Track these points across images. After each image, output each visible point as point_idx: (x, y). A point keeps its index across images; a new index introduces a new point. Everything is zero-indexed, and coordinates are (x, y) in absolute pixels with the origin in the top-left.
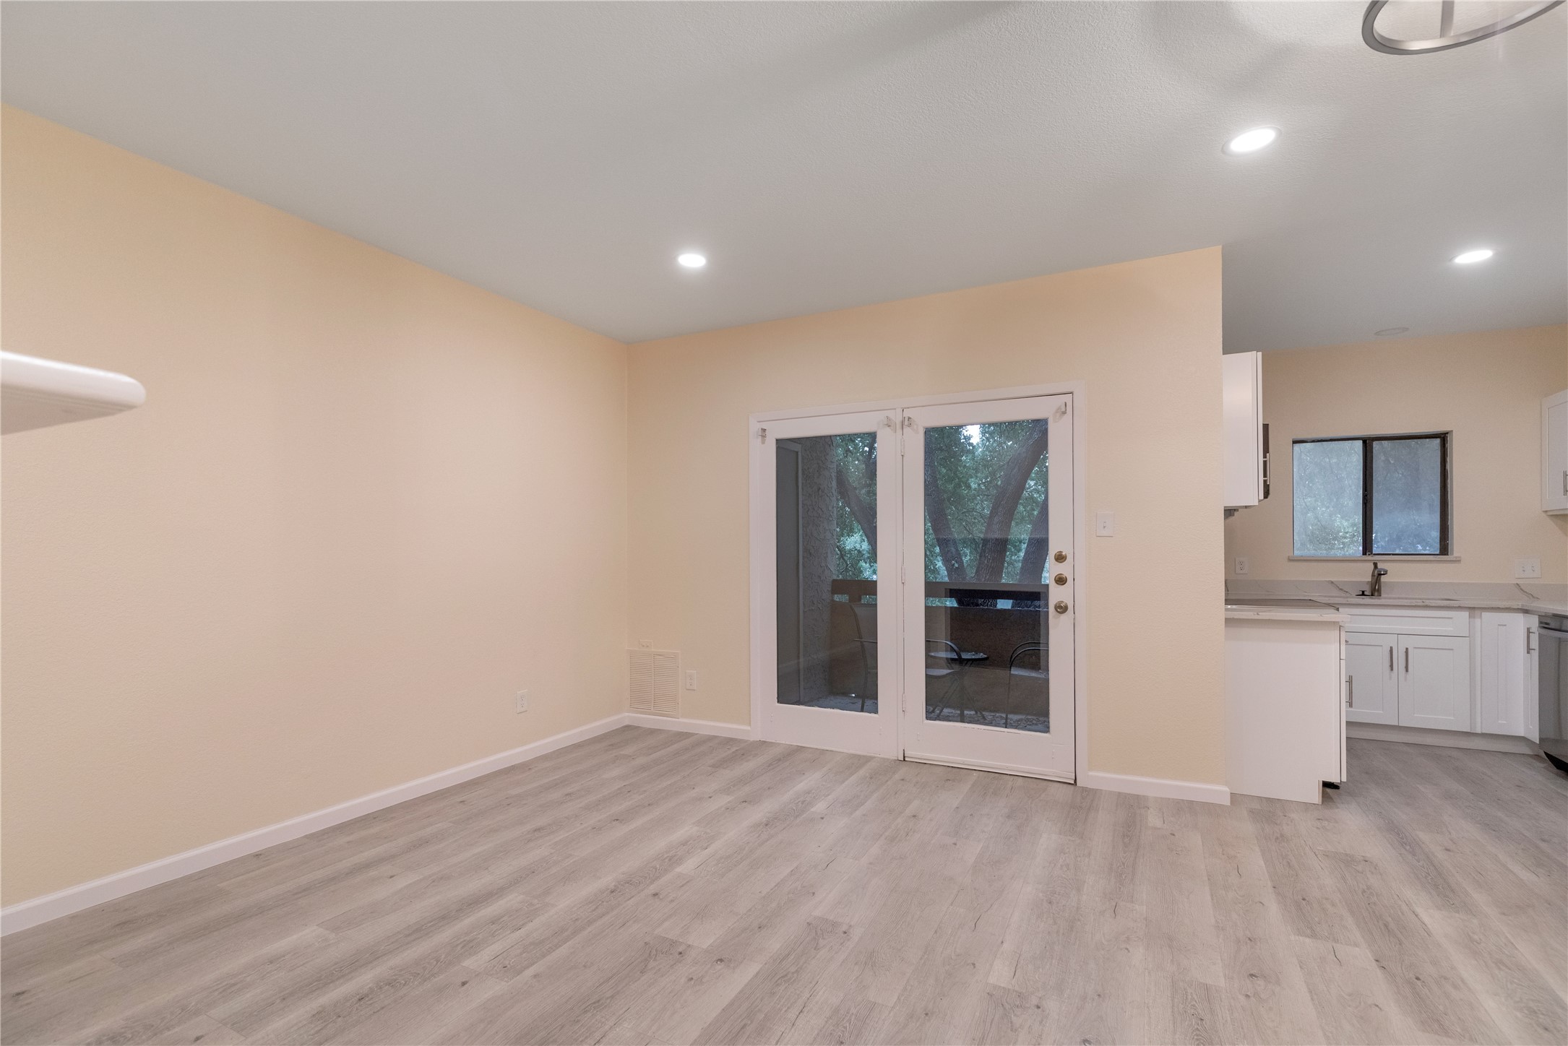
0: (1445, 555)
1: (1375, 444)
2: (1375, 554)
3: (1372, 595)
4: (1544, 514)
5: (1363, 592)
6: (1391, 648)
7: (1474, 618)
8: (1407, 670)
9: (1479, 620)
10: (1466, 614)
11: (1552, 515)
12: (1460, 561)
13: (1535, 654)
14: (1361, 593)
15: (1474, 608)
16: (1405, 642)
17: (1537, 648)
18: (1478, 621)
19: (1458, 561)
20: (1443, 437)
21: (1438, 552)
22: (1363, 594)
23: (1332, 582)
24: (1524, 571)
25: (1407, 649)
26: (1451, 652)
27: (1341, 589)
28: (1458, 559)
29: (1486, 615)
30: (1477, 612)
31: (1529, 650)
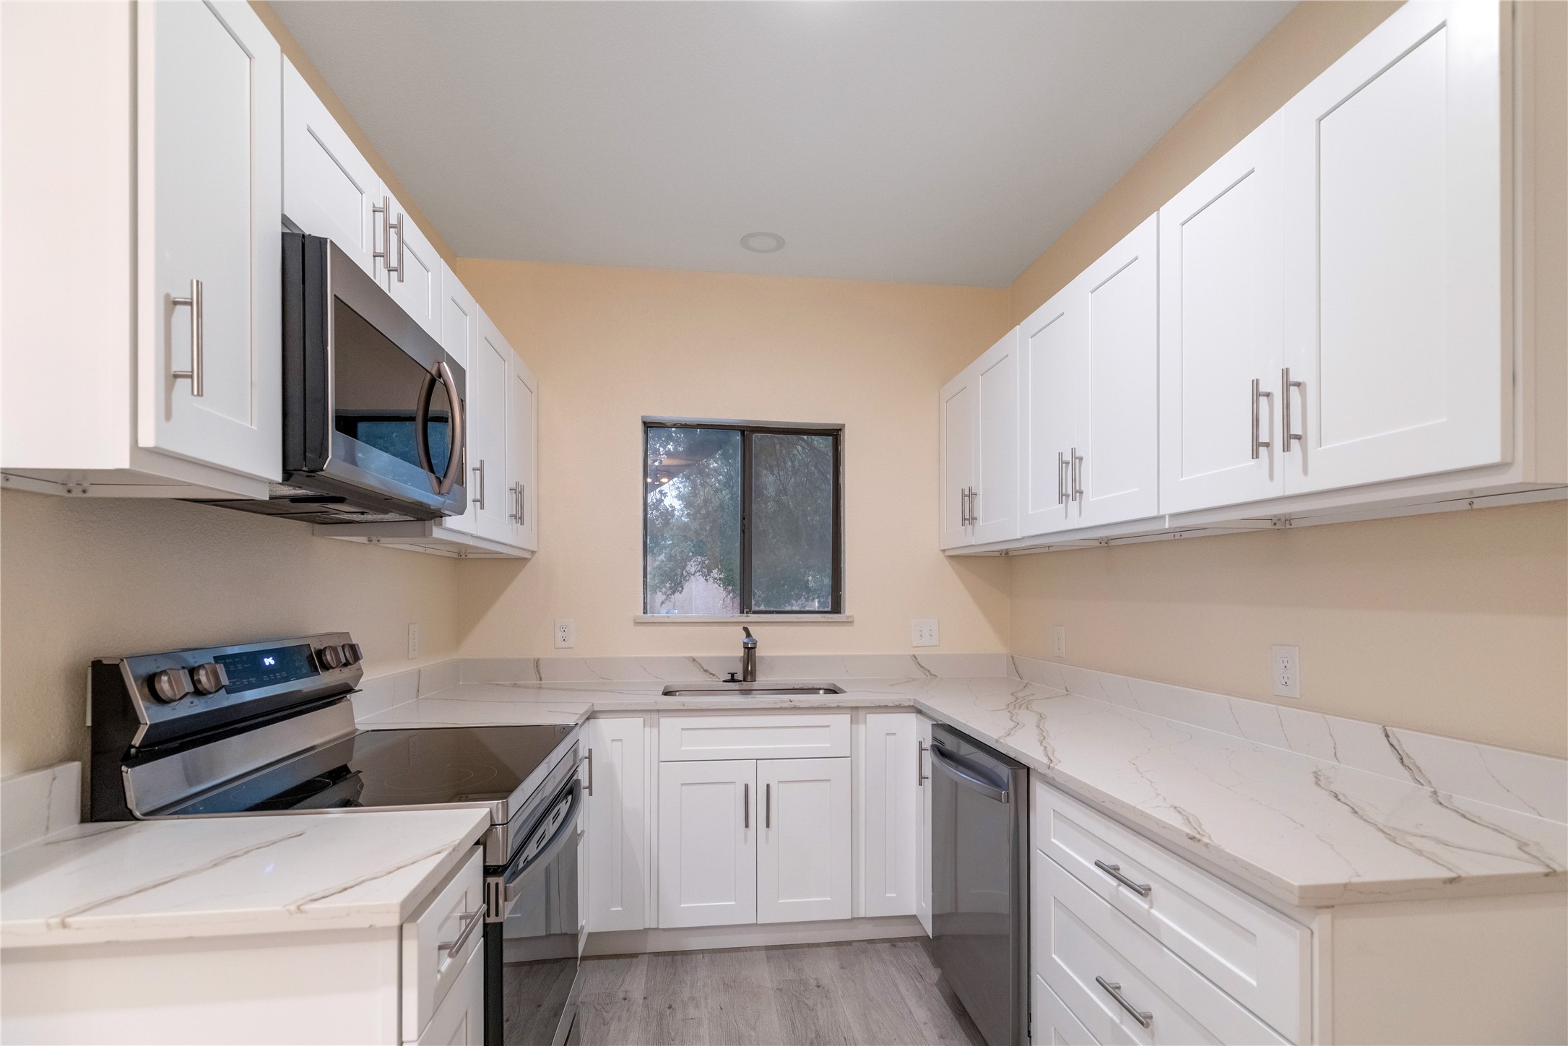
0: (837, 613)
1: (756, 437)
2: (755, 612)
3: (744, 680)
4: (941, 554)
5: (733, 675)
6: (746, 786)
7: (857, 723)
8: (768, 826)
9: (864, 726)
10: (846, 718)
11: (950, 556)
12: (852, 622)
13: (928, 784)
14: (729, 677)
15: (857, 708)
16: (770, 774)
17: (930, 776)
18: (862, 728)
19: (849, 622)
20: (834, 434)
21: (829, 609)
22: (733, 680)
23: (694, 660)
24: (921, 636)
25: (768, 786)
26: (828, 783)
27: (706, 671)
28: (850, 620)
29: (872, 718)
30: (861, 713)
31: (921, 778)
